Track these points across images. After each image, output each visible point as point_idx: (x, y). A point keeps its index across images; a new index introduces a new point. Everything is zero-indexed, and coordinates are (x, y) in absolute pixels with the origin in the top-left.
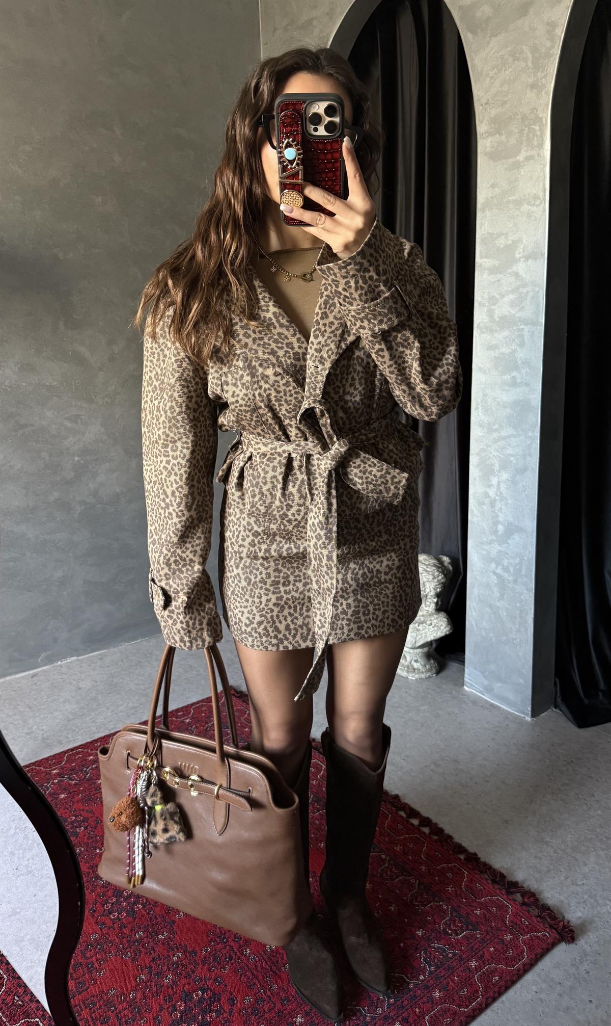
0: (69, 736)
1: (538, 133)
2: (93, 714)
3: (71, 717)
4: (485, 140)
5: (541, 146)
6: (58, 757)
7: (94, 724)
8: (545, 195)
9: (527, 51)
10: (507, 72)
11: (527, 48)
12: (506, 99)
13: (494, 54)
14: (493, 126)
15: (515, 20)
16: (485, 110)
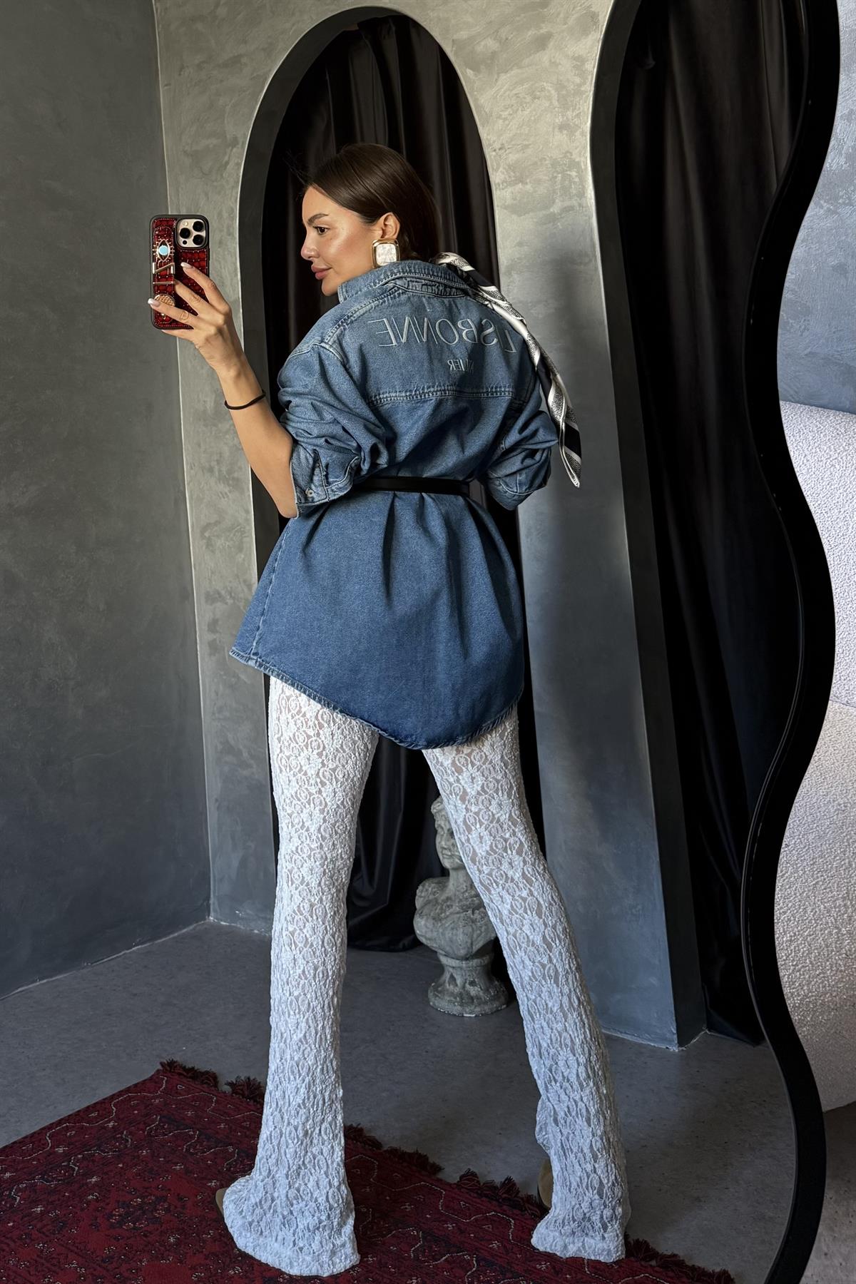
1: (576, 180)
4: (505, 191)
5: (582, 194)
9: (550, 89)
10: (526, 113)
11: (549, 85)
12: (527, 143)
13: (505, 92)
14: (512, 174)
15: (530, 55)
16: (500, 156)
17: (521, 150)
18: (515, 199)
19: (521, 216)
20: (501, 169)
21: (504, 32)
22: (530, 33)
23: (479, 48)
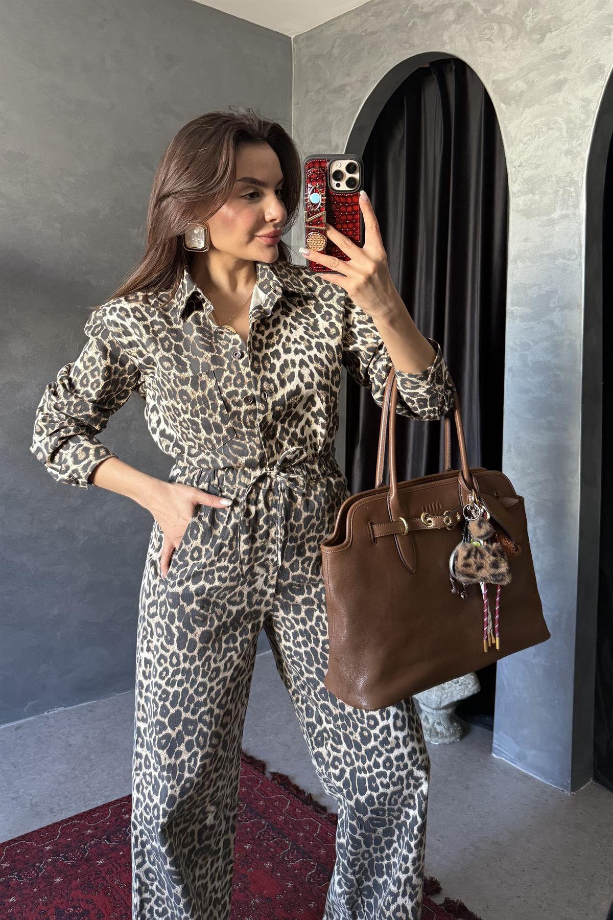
0: (62, 803)
1: (574, 195)
2: (86, 777)
3: (62, 779)
4: (518, 199)
5: (576, 206)
6: (51, 829)
7: (88, 790)
8: (581, 251)
9: (561, 122)
10: (541, 139)
11: (561, 119)
12: (540, 163)
13: (528, 122)
14: (526, 186)
15: (549, 95)
16: (518, 171)
17: (535, 168)
18: (526, 205)
19: (529, 218)
20: (518, 181)
21: (532, 76)
22: (550, 78)
23: (512, 88)
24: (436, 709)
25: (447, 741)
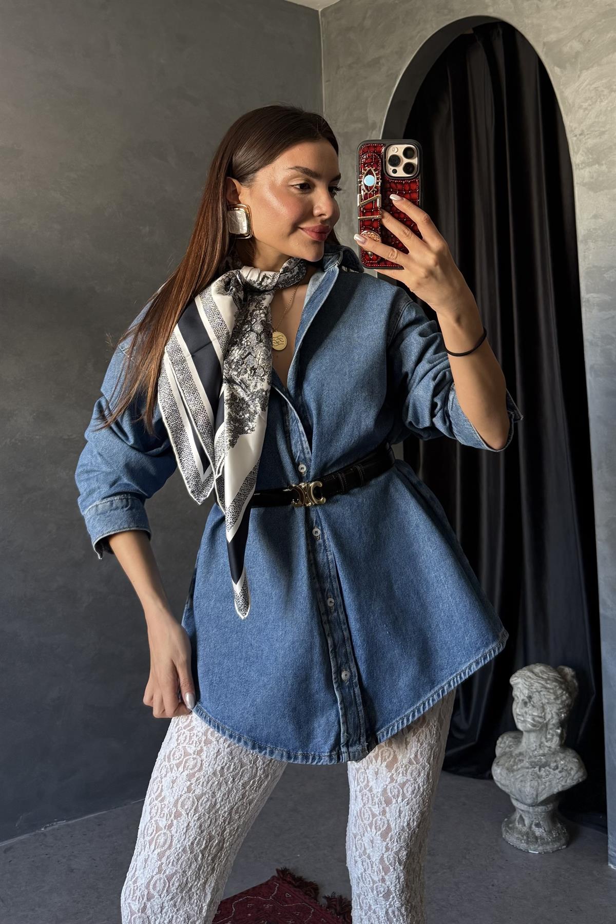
4: (582, 171)
10: (603, 104)
12: (604, 130)
13: (586, 86)
14: (590, 156)
15: (609, 54)
16: (580, 141)
17: (598, 136)
19: (597, 192)
20: (581, 152)
21: (587, 35)
22: (609, 35)
23: (566, 49)
24: (532, 806)
25: (549, 848)
